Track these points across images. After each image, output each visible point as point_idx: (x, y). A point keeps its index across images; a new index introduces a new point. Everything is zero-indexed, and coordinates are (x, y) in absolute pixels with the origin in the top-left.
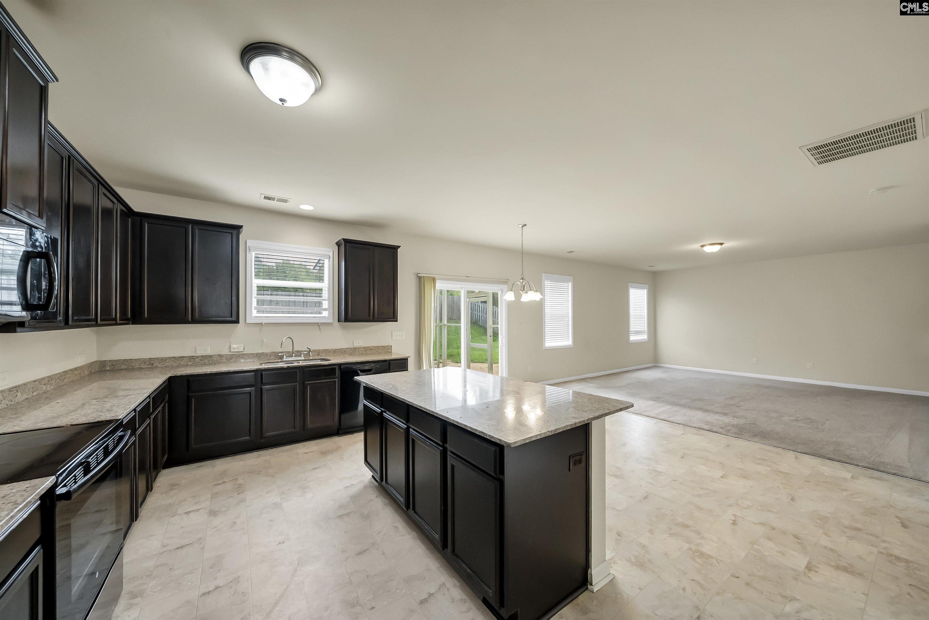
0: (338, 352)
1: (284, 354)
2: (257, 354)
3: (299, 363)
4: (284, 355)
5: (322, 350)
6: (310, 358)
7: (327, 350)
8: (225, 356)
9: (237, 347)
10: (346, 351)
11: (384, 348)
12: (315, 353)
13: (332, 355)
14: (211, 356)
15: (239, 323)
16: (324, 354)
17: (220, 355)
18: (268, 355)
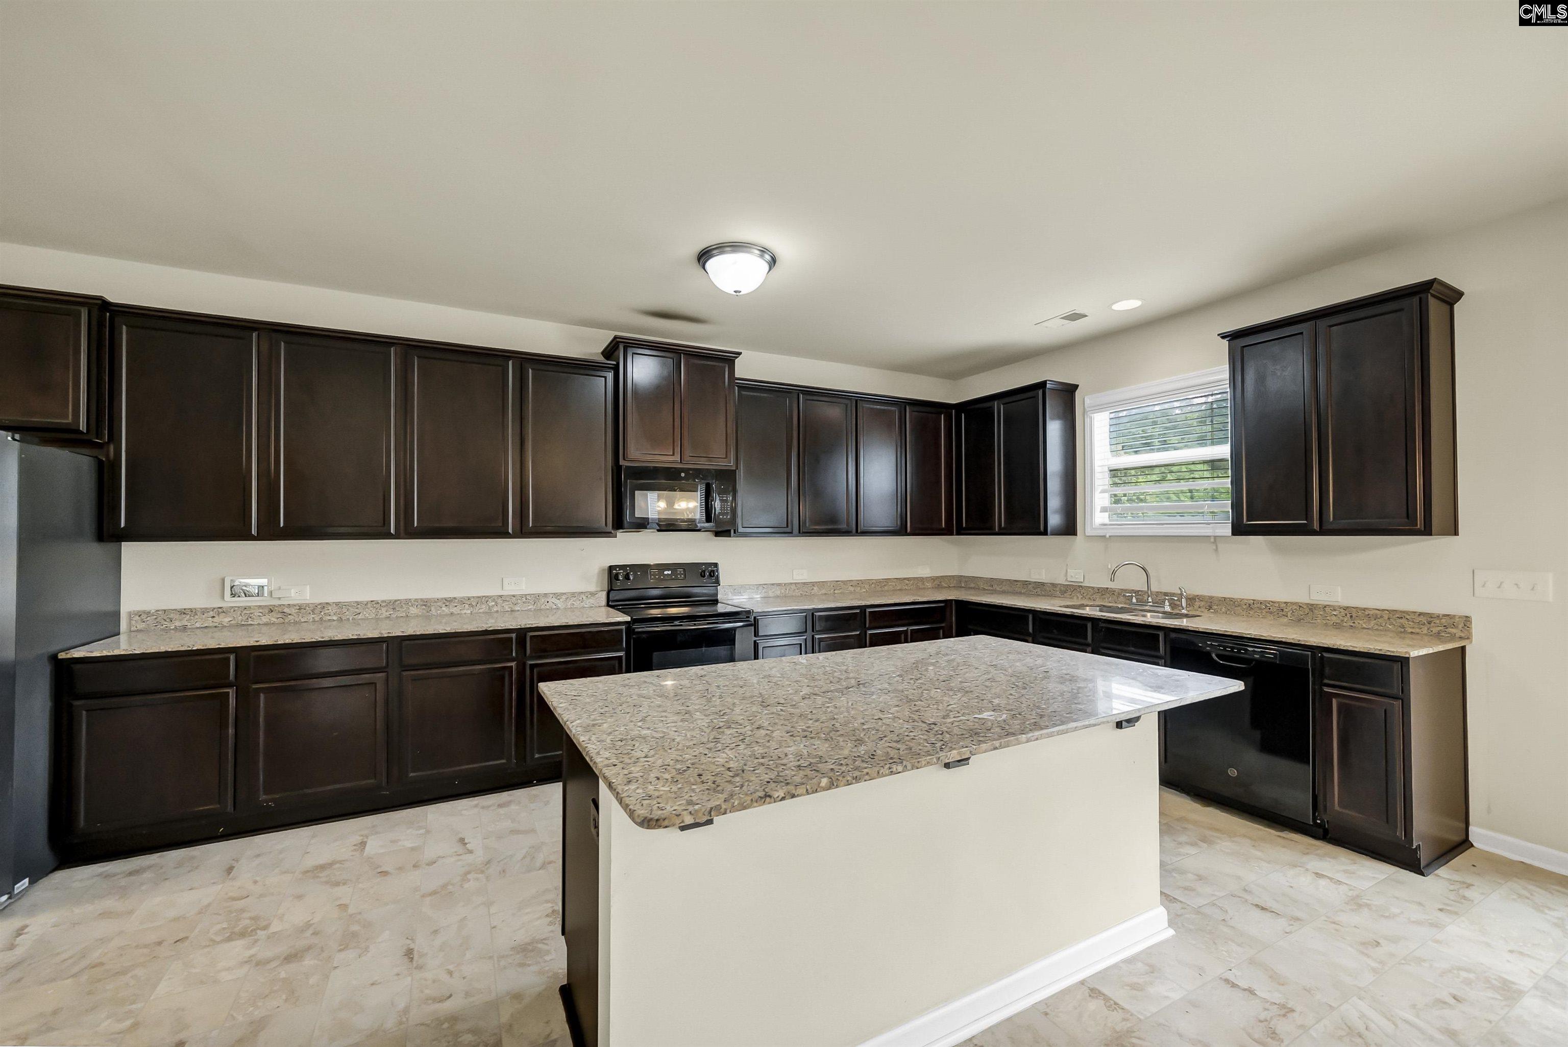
0: (1260, 609)
1: (1134, 595)
2: (1099, 589)
3: (1144, 616)
4: (1132, 596)
5: (1217, 598)
6: (1183, 611)
7: (1231, 600)
8: (1059, 586)
9: (1075, 575)
10: (1282, 610)
11: (1430, 619)
12: (1202, 604)
13: (1244, 613)
14: (1043, 584)
15: (1076, 535)
16: (1224, 610)
17: (1053, 585)
18: (1116, 594)
